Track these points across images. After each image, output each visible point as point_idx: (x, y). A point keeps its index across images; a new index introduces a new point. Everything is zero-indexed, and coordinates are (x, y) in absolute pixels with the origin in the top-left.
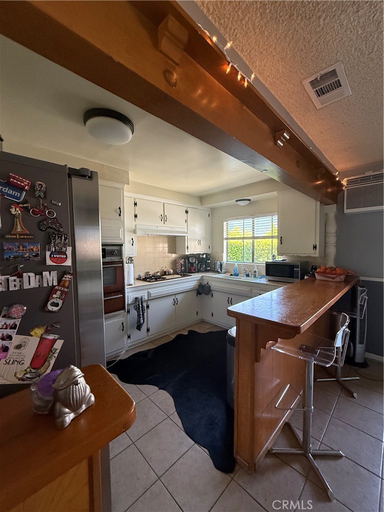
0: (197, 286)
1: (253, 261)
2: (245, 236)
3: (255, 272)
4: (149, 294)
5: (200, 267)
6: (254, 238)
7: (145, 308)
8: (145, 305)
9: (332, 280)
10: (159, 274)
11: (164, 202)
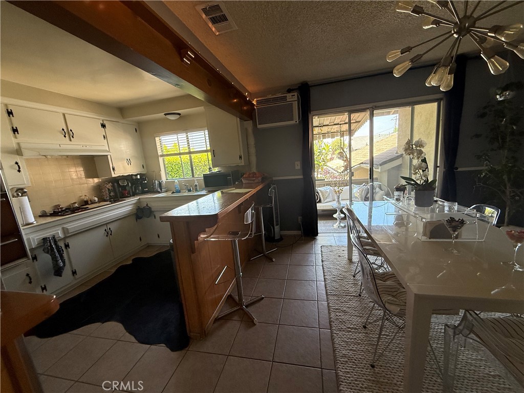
0: (135, 210)
1: (193, 176)
2: (181, 152)
3: (196, 186)
4: (65, 231)
5: (135, 190)
6: (190, 153)
7: (63, 248)
8: (61, 244)
9: (252, 182)
10: (76, 205)
11: (64, 112)
